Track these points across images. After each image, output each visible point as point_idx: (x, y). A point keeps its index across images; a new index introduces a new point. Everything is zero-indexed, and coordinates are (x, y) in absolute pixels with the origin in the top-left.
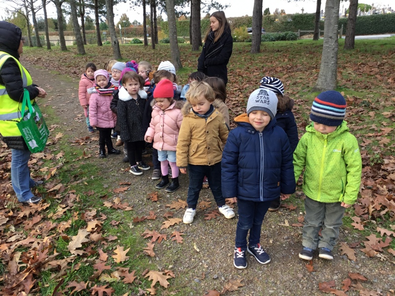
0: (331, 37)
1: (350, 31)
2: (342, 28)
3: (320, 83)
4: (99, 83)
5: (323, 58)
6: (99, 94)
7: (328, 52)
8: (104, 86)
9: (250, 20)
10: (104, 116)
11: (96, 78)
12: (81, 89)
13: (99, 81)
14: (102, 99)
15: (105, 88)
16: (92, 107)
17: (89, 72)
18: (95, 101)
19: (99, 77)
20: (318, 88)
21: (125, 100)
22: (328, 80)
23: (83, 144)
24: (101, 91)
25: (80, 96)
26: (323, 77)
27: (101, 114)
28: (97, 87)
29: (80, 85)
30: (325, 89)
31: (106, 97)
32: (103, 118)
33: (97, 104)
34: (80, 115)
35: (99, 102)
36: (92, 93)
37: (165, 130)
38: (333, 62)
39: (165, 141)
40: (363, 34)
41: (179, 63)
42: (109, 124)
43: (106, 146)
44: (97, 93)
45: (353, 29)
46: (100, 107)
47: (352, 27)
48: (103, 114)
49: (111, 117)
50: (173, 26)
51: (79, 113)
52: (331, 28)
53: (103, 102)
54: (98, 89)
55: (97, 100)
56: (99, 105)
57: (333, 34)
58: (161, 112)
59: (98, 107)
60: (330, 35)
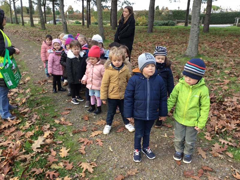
0: (195, 25)
1: (206, 22)
2: (202, 19)
3: (188, 52)
4: (55, 47)
5: (190, 37)
6: (55, 54)
7: (193, 34)
8: (58, 49)
9: (147, 13)
10: (57, 67)
11: (54, 44)
12: (42, 50)
13: (56, 46)
14: (56, 57)
15: (59, 50)
16: (50, 62)
17: (48, 40)
18: (52, 58)
19: (56, 43)
20: (187, 55)
21: (71, 58)
22: (193, 50)
23: (43, 85)
24: (56, 52)
25: (41, 55)
26: (190, 49)
27: (55, 66)
28: (54, 50)
29: (42, 48)
30: (190, 56)
31: (59, 56)
32: (56, 69)
33: (53, 60)
34: (41, 67)
35: (54, 59)
36: (51, 53)
37: (93, 77)
38: (196, 40)
39: (93, 83)
40: (214, 24)
41: (103, 37)
42: (60, 73)
43: (57, 86)
44: (53, 53)
45: (208, 20)
46: (55, 62)
47: (208, 19)
48: (56, 67)
49: (61, 68)
50: (101, 14)
51: (41, 65)
52: (196, 19)
53: (57, 59)
54: (54, 51)
55: (53, 57)
56: (54, 61)
57: (196, 23)
58: (92, 66)
59: (53, 62)
60: (195, 23)
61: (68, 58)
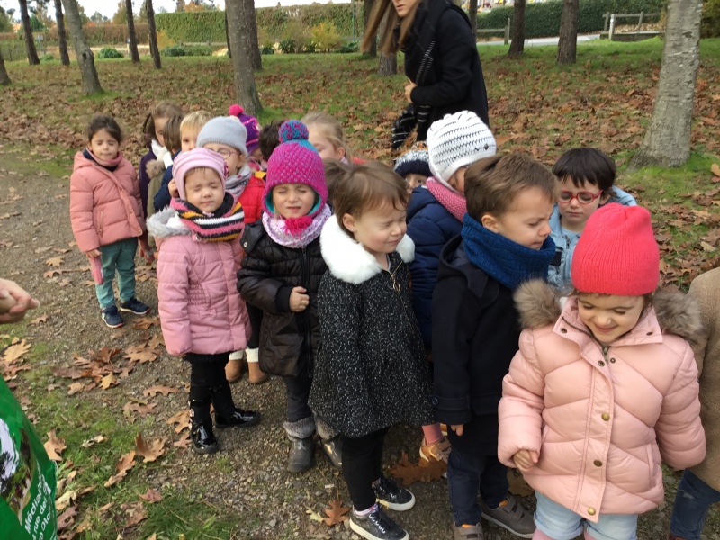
0: (688, 35)
1: (567, 27)
2: (509, 23)
3: (655, 145)
4: (194, 198)
5: (663, 84)
6: (195, 238)
7: (680, 71)
8: (213, 207)
10: (213, 312)
12: (78, 200)
13: (198, 188)
14: (206, 253)
16: (172, 288)
18: (183, 266)
20: (652, 157)
21: (357, 281)
22: (677, 135)
24: (205, 227)
26: (665, 131)
27: (202, 307)
28: (191, 214)
30: (668, 159)
31: (220, 246)
32: (208, 320)
33: (189, 273)
35: (197, 268)
37: (619, 432)
38: (689, 95)
41: (255, 101)
42: (230, 338)
44: (188, 233)
46: (197, 283)
47: (571, 20)
48: (209, 308)
49: (234, 313)
52: (690, 11)
53: (209, 267)
54: (192, 219)
55: (189, 261)
56: (195, 278)
57: (692, 26)
58: (594, 354)
59: (191, 284)
60: (687, 28)
61: (340, 282)
